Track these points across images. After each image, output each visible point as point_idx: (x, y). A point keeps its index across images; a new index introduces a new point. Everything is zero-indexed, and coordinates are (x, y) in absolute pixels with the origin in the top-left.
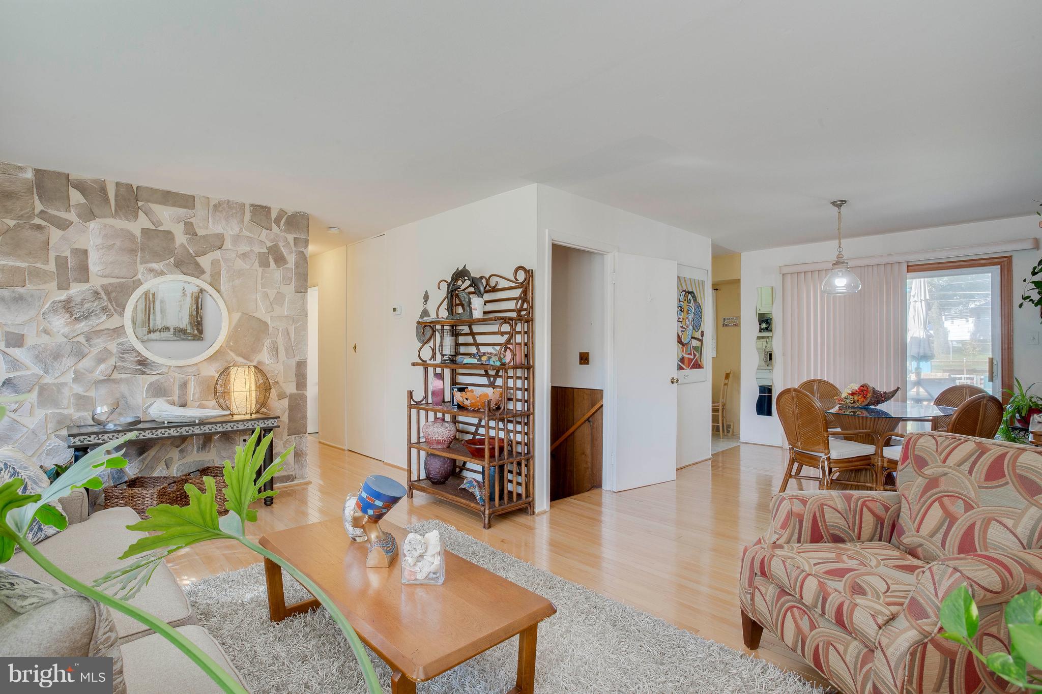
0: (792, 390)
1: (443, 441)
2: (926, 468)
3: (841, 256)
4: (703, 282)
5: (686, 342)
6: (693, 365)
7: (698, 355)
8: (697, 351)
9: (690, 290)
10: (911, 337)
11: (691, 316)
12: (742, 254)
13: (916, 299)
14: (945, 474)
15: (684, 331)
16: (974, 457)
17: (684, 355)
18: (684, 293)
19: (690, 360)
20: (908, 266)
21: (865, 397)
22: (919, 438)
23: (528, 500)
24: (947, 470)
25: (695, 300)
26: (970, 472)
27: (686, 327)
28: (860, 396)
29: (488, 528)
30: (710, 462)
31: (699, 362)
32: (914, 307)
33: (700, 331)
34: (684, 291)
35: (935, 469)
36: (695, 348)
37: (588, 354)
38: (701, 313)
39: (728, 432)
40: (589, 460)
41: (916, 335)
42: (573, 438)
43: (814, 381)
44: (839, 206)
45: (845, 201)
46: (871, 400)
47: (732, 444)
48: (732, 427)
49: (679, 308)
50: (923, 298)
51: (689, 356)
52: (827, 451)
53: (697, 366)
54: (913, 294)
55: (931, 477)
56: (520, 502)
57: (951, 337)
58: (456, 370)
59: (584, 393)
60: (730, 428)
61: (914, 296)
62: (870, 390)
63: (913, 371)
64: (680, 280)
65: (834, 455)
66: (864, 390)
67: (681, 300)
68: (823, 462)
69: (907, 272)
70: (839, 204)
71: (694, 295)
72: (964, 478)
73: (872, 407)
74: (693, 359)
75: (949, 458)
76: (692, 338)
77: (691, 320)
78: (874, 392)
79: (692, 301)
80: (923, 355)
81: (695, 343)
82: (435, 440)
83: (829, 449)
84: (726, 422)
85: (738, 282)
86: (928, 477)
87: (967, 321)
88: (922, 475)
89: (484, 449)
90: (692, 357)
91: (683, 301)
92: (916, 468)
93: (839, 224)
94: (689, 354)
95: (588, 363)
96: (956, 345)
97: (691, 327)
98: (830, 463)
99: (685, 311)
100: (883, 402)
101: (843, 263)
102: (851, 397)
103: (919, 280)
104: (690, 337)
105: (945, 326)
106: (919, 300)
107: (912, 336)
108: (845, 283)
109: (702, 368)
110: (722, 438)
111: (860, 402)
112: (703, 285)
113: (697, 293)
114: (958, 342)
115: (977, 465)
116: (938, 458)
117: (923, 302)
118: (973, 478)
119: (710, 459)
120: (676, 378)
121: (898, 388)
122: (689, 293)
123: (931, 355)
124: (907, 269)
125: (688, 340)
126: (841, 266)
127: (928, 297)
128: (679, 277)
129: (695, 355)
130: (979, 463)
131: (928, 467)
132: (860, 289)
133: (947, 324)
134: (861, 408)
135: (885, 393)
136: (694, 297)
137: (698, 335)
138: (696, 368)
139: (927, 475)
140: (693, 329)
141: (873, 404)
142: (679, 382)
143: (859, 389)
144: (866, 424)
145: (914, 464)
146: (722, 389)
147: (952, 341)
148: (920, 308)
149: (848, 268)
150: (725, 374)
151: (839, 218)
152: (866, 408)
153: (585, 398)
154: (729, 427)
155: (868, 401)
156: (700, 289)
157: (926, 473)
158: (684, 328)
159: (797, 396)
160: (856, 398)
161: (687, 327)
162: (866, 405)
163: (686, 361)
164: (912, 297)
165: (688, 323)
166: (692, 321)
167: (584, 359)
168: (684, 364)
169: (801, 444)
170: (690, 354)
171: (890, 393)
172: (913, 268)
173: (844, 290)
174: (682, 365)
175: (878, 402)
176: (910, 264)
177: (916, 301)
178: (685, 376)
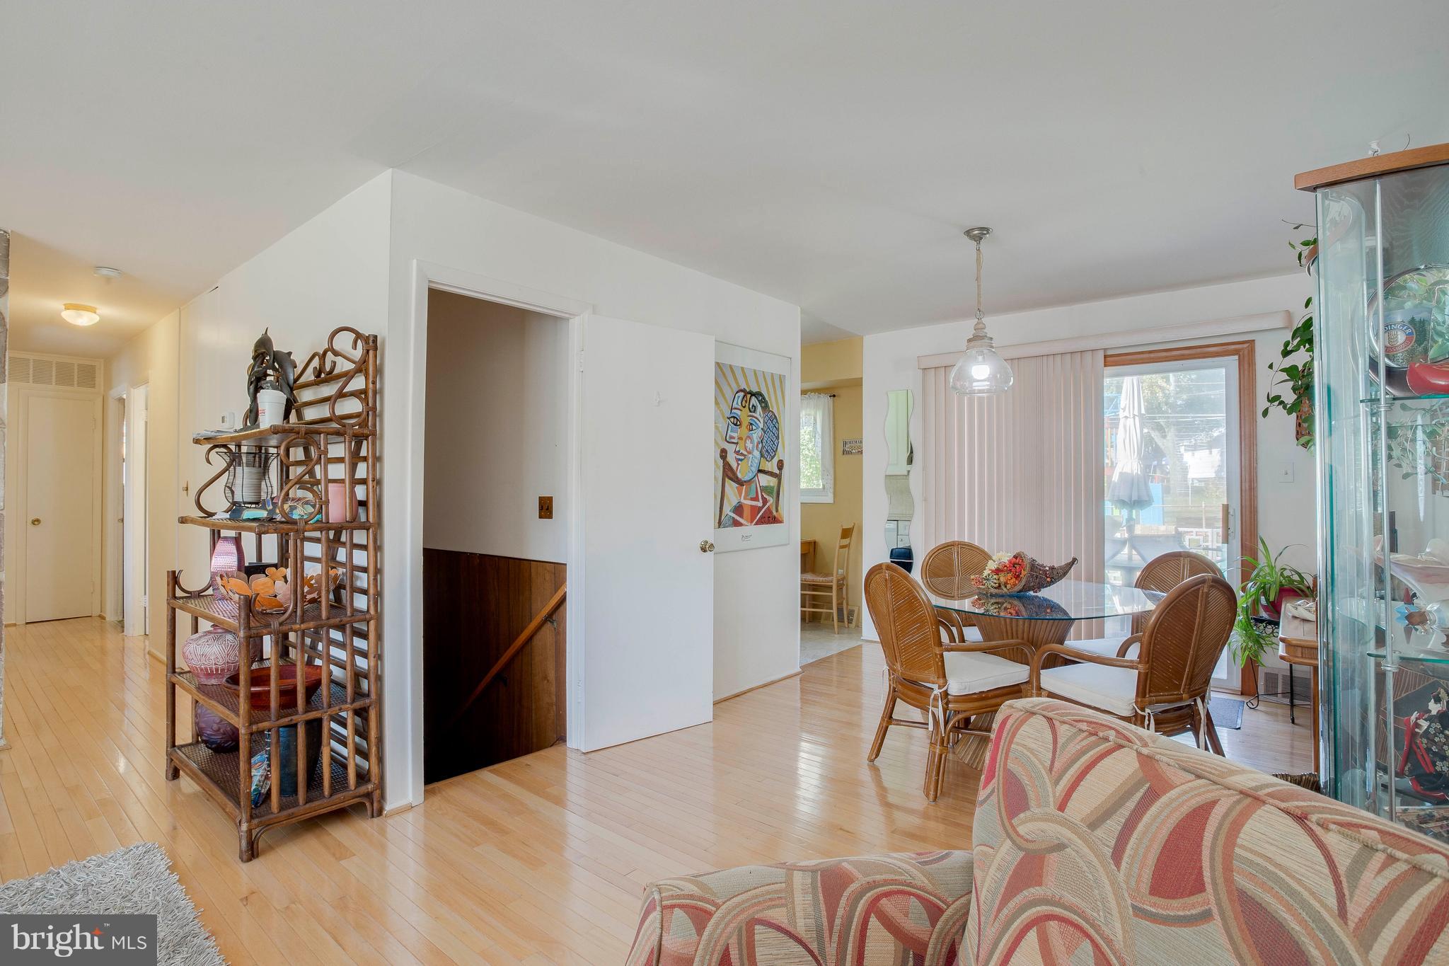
0: (884, 567)
1: (217, 670)
2: (1022, 815)
3: (981, 326)
4: (782, 379)
5: (746, 478)
6: (762, 517)
7: (771, 501)
8: (770, 493)
9: (755, 390)
10: (1121, 473)
11: (756, 435)
12: (864, 337)
13: (1126, 413)
14: (1060, 847)
15: (741, 460)
16: (1131, 804)
17: (743, 501)
18: (742, 394)
19: (755, 510)
20: (1105, 357)
21: (1017, 577)
22: (1023, 722)
23: (363, 789)
24: (1067, 834)
25: (765, 407)
26: (1117, 855)
27: (746, 453)
28: (1010, 575)
29: (249, 860)
30: (797, 680)
31: (775, 513)
32: (1125, 427)
33: (775, 460)
34: (741, 391)
35: (1044, 825)
36: (764, 489)
37: (550, 499)
38: (778, 429)
39: (850, 621)
40: (553, 689)
41: (1127, 470)
42: (531, 649)
43: (952, 544)
44: (978, 239)
45: (987, 229)
46: (1028, 582)
47: (853, 644)
48: (855, 615)
49: (732, 419)
50: (1136, 413)
51: (754, 503)
52: (941, 681)
53: (770, 518)
54: (1122, 406)
55: (1030, 846)
56: (340, 796)
57: (1192, 474)
58: (219, 532)
59: (546, 569)
60: (853, 615)
61: (1124, 409)
62: (1027, 563)
63: (1124, 523)
64: (722, 370)
65: (955, 688)
66: (1016, 564)
67: (735, 405)
68: (935, 699)
69: (1105, 366)
70: (978, 234)
71: (764, 398)
72: (1101, 870)
73: (1031, 593)
74: (760, 509)
75: (1074, 795)
76: (760, 471)
77: (756, 441)
78: (1034, 566)
79: (759, 409)
80: (1136, 499)
81: (764, 480)
82: (202, 670)
83: (944, 676)
84: (847, 604)
85: (857, 384)
86: (1025, 845)
87: (1211, 453)
88: (1014, 835)
89: (269, 691)
90: (760, 504)
91: (740, 407)
92: (1003, 809)
93: (978, 270)
94: (752, 499)
95: (550, 517)
96: (1197, 485)
97: (757, 454)
98: (947, 704)
99: (745, 424)
100: (1050, 583)
101: (982, 338)
102: (995, 576)
103: (1131, 378)
104: (755, 469)
105: (1185, 460)
106: (1132, 416)
107: (1121, 471)
108: (988, 373)
109: (781, 522)
110: (837, 633)
111: (1009, 586)
112: (781, 382)
113: (769, 397)
114: (1200, 480)
115: (1135, 835)
116: (1050, 790)
117: (1137, 418)
118: (1121, 876)
119: (796, 675)
120: (711, 541)
121: (1074, 560)
122: (753, 394)
123: (1147, 499)
124: (1105, 362)
125: (750, 476)
126: (979, 342)
127: (1143, 411)
128: (718, 364)
129: (765, 501)
130: (1141, 827)
131: (1028, 813)
132: (1011, 383)
133: (1188, 457)
134: (1011, 596)
135: (1052, 568)
136: (763, 401)
137: (772, 466)
138: (769, 522)
139: (1022, 837)
140: (762, 456)
141: (1032, 589)
142: (716, 550)
143: (1010, 562)
144: (1017, 626)
145: (1001, 796)
146: (837, 554)
147: (1193, 479)
148: (1132, 427)
149: (992, 347)
150: (840, 531)
151: (978, 260)
152: (1020, 596)
153: (547, 579)
154: (851, 613)
155: (1023, 583)
156: (774, 387)
157: (1021, 830)
158: (742, 454)
159: (892, 577)
160: (1002, 579)
161: (749, 453)
162: (1020, 591)
163: (747, 512)
164: (1121, 411)
165: (749, 445)
166: (758, 443)
167: (546, 508)
168: (741, 516)
169: (902, 666)
170: (756, 499)
171: (1061, 568)
172: (1113, 359)
173: (985, 385)
174: (738, 518)
175: (1041, 586)
176: (1109, 353)
177: (1126, 417)
178: (745, 538)
